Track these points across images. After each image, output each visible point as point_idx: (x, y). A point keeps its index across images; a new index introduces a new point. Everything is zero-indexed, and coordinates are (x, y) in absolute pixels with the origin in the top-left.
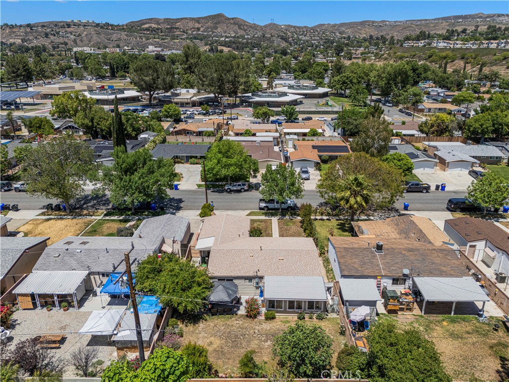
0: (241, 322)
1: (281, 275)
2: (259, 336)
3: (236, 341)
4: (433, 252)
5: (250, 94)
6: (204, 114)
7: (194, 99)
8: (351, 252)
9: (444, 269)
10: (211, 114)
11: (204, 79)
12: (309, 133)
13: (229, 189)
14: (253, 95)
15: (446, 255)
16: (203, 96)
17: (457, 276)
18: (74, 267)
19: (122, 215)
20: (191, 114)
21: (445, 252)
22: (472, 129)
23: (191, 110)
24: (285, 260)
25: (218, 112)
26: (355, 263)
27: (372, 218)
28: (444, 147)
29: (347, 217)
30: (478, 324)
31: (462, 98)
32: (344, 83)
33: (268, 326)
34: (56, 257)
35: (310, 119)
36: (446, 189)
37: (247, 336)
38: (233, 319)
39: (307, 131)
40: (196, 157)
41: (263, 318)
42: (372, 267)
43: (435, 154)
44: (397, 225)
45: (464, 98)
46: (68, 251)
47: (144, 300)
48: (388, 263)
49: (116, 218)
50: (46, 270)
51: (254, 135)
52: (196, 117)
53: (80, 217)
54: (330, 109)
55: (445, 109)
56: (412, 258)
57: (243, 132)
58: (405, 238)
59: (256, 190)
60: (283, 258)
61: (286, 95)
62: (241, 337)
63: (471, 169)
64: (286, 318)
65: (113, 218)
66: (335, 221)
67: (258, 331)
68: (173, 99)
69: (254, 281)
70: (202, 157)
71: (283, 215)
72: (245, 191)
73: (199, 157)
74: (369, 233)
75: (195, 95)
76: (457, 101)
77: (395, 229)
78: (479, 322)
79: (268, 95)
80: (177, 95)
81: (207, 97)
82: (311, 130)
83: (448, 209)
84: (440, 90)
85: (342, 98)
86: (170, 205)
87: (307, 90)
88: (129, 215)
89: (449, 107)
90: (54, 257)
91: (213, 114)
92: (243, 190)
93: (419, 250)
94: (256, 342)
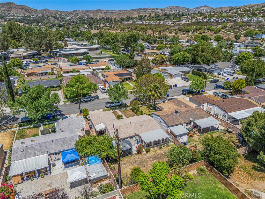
0: (137, 157)
1: (145, 132)
2: (149, 159)
3: (141, 164)
4: (195, 110)
5: (58, 50)
6: (35, 63)
7: (25, 54)
8: (167, 116)
9: (202, 115)
10: (39, 62)
11: (31, 43)
12: (105, 68)
13: (84, 100)
14: (60, 50)
15: (199, 110)
16: (29, 53)
17: (207, 117)
18: (38, 154)
19: (31, 125)
20: (26, 63)
21: (199, 109)
22: (175, 60)
23: (26, 61)
24: (143, 126)
25: (43, 61)
26: (171, 120)
27: (158, 103)
28: (169, 69)
29: (148, 104)
30: (219, 133)
31: (160, 47)
32: (106, 42)
33: (149, 155)
34: (22, 151)
35: (97, 61)
36: (177, 86)
37: (144, 161)
38: (133, 156)
39: (104, 67)
40: (54, 87)
41: (145, 152)
42: (178, 121)
43: (166, 72)
44: (174, 103)
45: (161, 47)
46: (28, 147)
47: (90, 159)
48: (182, 118)
49: (28, 126)
50: (21, 160)
51: (79, 71)
52: (31, 65)
53: (4, 131)
54: (104, 56)
55: (155, 52)
56: (189, 114)
57: (71, 70)
58: (180, 107)
59: (98, 99)
60: (142, 125)
61: (79, 50)
62: (142, 162)
63: (181, 77)
64: (154, 149)
65: (26, 127)
66: (144, 107)
67: (147, 157)
68: (10, 55)
69: (134, 138)
70: (57, 87)
71: (121, 108)
72: (93, 100)
73: (56, 87)
74: (166, 108)
75: (24, 52)
76: (159, 49)
77: (174, 105)
78: (219, 132)
79: (70, 50)
80: (12, 53)
81: (32, 53)
82: (106, 67)
83: (183, 94)
84: (148, 44)
85: (106, 50)
86: (56, 114)
87: (88, 46)
88: (36, 124)
89: (156, 51)
90: (21, 152)
91: (40, 63)
92: (91, 100)
93: (190, 110)
94: (150, 162)
